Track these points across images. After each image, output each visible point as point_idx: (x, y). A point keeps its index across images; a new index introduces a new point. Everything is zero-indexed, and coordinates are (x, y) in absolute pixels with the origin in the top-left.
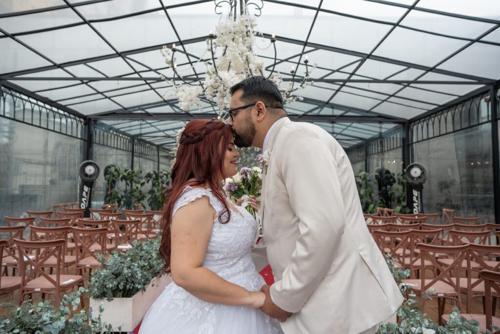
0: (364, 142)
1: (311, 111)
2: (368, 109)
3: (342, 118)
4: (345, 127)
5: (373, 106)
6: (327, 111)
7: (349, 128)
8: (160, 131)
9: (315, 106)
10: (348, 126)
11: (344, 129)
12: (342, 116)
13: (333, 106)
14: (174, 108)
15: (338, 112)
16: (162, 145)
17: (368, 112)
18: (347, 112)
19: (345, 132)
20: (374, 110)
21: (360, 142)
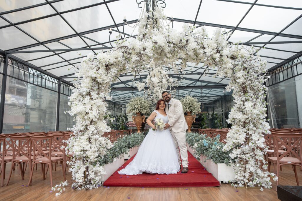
0: (221, 97)
1: (191, 84)
2: (218, 82)
3: (206, 87)
4: (209, 90)
5: (219, 81)
6: (199, 84)
7: (211, 91)
8: (117, 95)
9: (193, 82)
10: (211, 90)
11: (209, 91)
12: (205, 86)
13: (201, 81)
14: (126, 85)
15: (203, 84)
16: (117, 102)
17: (218, 83)
18: (208, 84)
19: (210, 93)
20: (220, 83)
21: (219, 97)
